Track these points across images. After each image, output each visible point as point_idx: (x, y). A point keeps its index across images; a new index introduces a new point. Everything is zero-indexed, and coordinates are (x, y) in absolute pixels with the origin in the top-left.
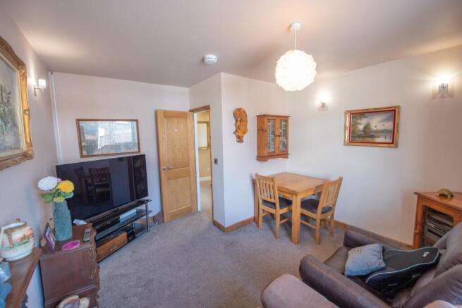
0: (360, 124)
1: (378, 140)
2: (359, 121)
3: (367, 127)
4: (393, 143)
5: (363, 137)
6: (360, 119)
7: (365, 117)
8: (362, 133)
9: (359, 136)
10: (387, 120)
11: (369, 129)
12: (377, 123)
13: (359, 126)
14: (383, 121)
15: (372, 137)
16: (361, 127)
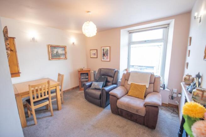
0: (54, 51)
1: (61, 57)
2: (54, 50)
3: (57, 52)
4: (66, 58)
5: (56, 56)
6: (54, 49)
7: (56, 48)
8: (56, 55)
9: (55, 56)
10: (63, 50)
11: (58, 53)
12: (60, 51)
13: (54, 52)
14: (62, 50)
15: (59, 56)
16: (55, 52)
